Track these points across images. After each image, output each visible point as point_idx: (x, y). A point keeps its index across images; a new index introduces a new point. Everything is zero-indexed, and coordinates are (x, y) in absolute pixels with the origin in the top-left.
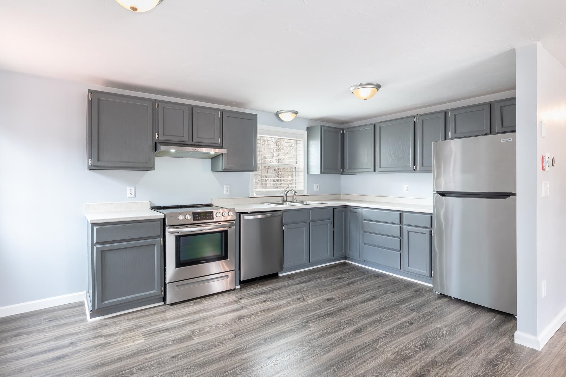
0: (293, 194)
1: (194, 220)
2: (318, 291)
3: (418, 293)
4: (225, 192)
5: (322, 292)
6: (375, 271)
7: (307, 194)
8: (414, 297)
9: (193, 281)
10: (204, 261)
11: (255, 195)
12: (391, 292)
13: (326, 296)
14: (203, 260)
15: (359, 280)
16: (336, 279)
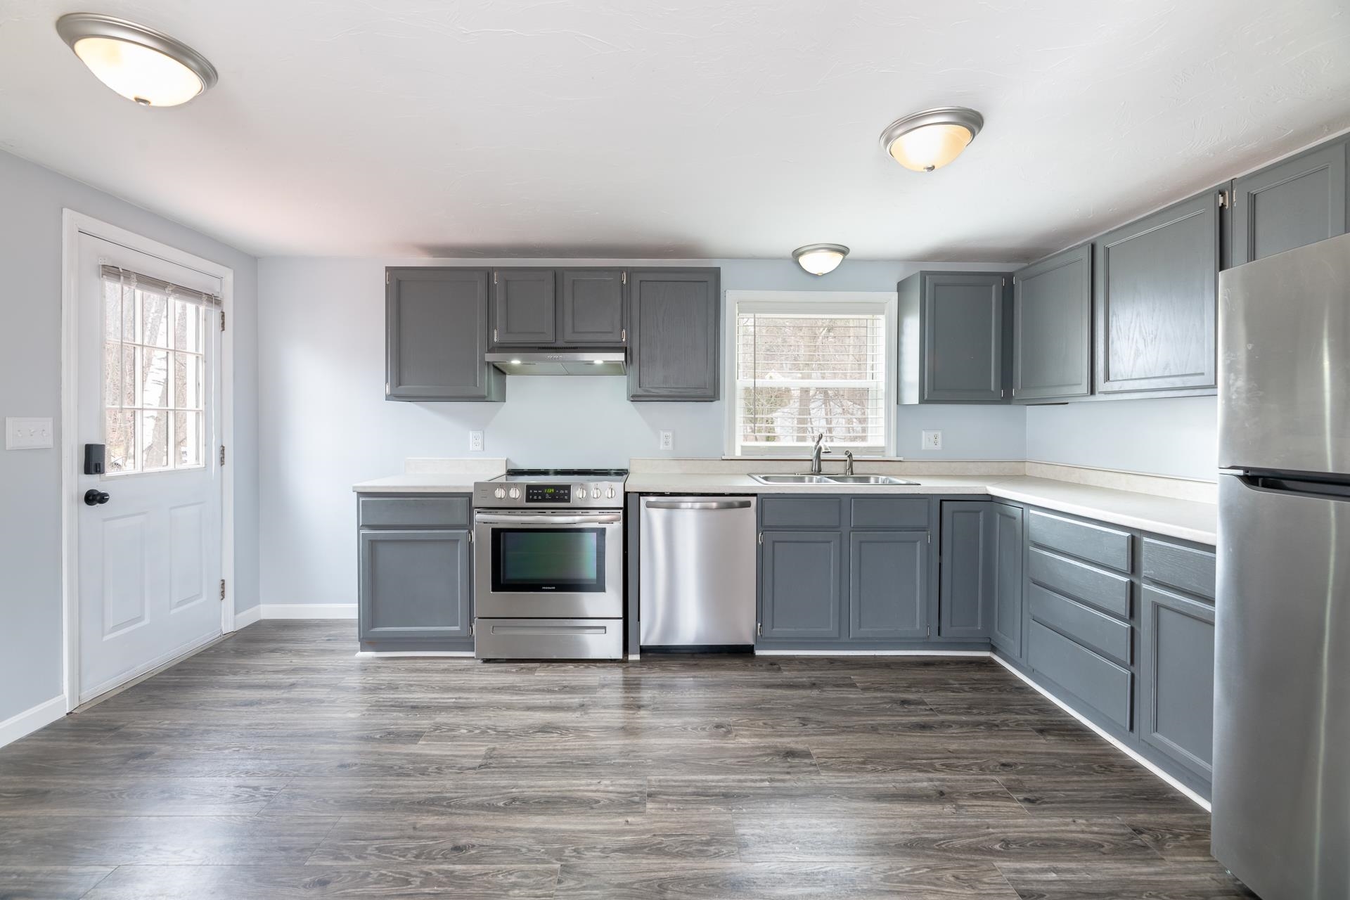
0: (845, 457)
1: (528, 500)
2: (797, 720)
3: (1146, 838)
4: (662, 447)
5: (804, 725)
6: (1059, 711)
7: (897, 456)
8: (1107, 847)
9: (528, 625)
10: (549, 588)
11: (738, 454)
12: (1027, 800)
13: (797, 742)
14: (546, 586)
15: (962, 724)
16: (894, 701)
